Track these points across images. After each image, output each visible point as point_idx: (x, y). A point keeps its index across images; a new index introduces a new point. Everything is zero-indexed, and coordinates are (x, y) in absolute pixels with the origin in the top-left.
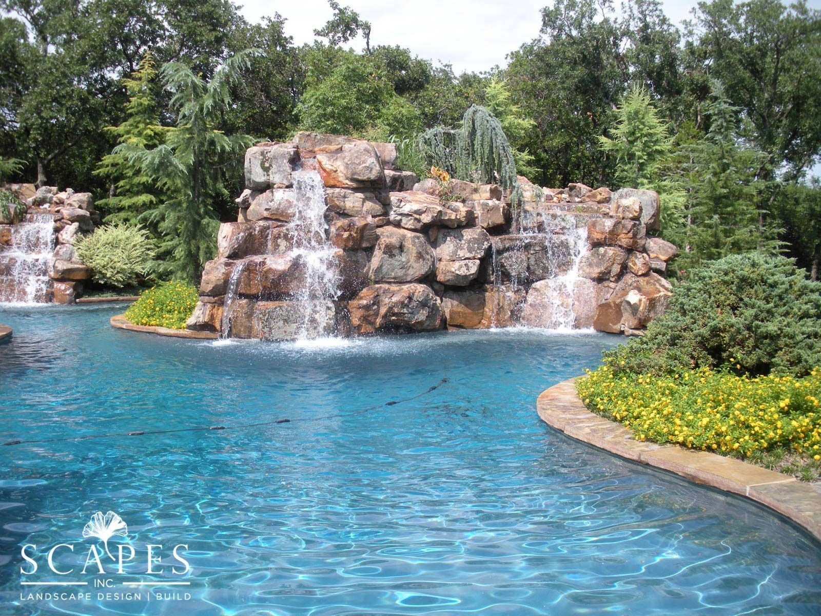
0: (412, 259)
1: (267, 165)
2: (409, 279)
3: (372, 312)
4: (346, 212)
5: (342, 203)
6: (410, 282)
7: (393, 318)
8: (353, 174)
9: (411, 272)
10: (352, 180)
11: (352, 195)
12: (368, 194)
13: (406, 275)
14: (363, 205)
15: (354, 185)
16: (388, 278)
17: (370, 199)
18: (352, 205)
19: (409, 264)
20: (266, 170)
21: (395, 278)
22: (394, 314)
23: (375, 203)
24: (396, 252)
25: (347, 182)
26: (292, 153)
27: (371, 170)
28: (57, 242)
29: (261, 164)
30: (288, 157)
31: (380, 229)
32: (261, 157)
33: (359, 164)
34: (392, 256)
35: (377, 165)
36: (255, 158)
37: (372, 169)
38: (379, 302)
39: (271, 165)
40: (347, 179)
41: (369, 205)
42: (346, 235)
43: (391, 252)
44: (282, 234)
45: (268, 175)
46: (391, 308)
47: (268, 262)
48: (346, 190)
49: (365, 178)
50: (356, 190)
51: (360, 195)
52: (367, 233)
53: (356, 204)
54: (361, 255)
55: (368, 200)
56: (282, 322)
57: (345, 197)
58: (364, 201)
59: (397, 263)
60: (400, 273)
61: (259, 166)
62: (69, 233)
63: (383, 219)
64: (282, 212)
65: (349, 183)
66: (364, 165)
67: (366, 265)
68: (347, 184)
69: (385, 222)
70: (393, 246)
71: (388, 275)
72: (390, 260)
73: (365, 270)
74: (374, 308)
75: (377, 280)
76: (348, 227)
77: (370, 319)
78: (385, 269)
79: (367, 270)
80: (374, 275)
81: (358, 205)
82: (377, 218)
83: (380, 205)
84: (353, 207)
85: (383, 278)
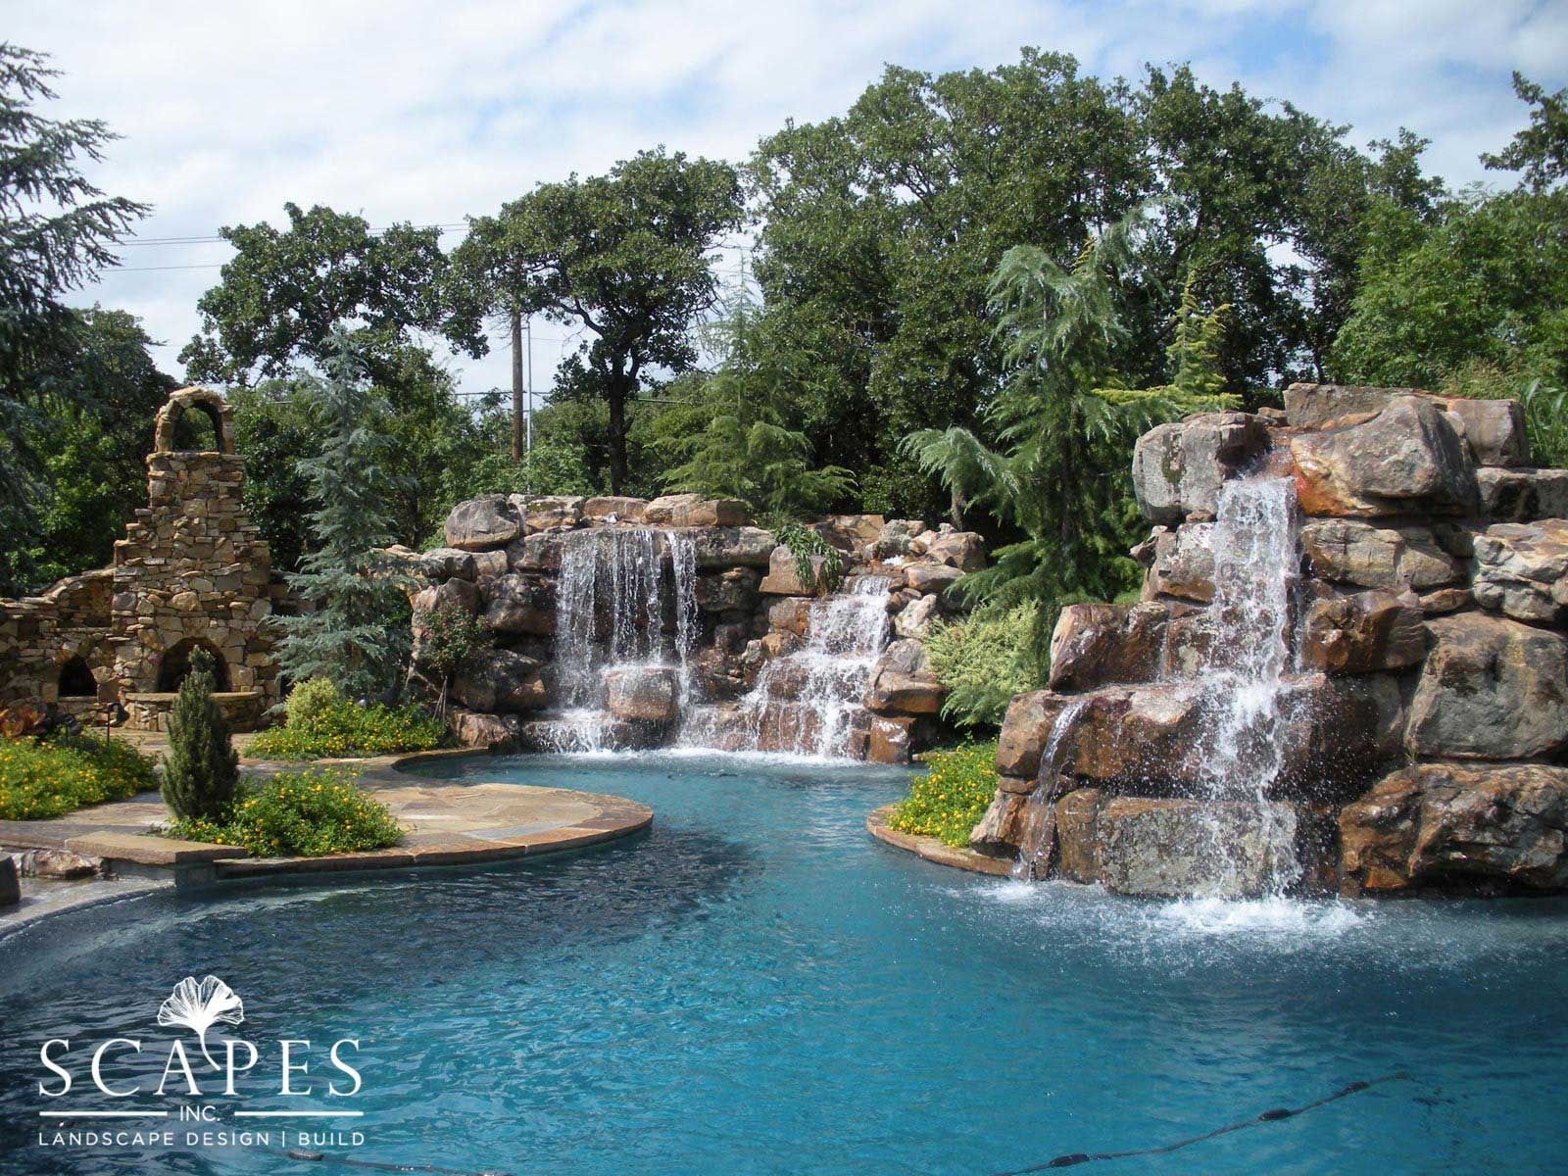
0: (1526, 701)
1: (1175, 466)
2: (1518, 753)
3: (1395, 838)
4: (1350, 576)
5: (1340, 557)
6: (1521, 760)
7: (1456, 855)
8: (1368, 481)
9: (1523, 733)
10: (1367, 496)
11: (1368, 536)
12: (1413, 533)
13: (1510, 741)
14: (1396, 559)
15: (1372, 509)
16: (1459, 749)
17: (1418, 545)
18: (1365, 560)
19: (1517, 713)
20: (1174, 477)
21: (1475, 749)
22: (1457, 846)
23: (1432, 553)
24: (1478, 680)
25: (1354, 501)
26: (1226, 436)
27: (1411, 471)
28: (892, 634)
29: (1163, 466)
30: (1215, 444)
31: (1445, 621)
32: (1164, 449)
33: (1381, 456)
34: (1465, 690)
35: (1428, 458)
36: (1152, 450)
37: (1412, 467)
38: (1418, 811)
39: (1182, 467)
40: (1354, 494)
41: (1413, 558)
42: (1333, 635)
43: (1463, 680)
44: (1188, 634)
45: (1178, 491)
46: (1448, 829)
47: (1135, 700)
48: (1351, 524)
49: (1397, 491)
50: (1378, 522)
51: (1389, 535)
52: (1396, 631)
53: (1379, 558)
54: (1383, 691)
55: (1413, 547)
56: (1154, 851)
57: (1347, 540)
58: (1400, 548)
59: (1481, 710)
60: (1492, 736)
61: (1159, 469)
62: (915, 616)
63: (1453, 597)
64: (1196, 579)
65: (1361, 505)
66: (1394, 457)
67: (1396, 712)
68: (1354, 507)
69: (1455, 602)
70: (1469, 665)
71: (1458, 740)
72: (1461, 700)
73: (1393, 726)
74: (1402, 827)
75: (1426, 752)
76: (1343, 617)
77: (1389, 853)
78: (1446, 724)
79: (1398, 727)
80: (1418, 740)
81: (1383, 559)
82: (1437, 593)
83: (1444, 559)
84: (1370, 565)
85: (1441, 747)
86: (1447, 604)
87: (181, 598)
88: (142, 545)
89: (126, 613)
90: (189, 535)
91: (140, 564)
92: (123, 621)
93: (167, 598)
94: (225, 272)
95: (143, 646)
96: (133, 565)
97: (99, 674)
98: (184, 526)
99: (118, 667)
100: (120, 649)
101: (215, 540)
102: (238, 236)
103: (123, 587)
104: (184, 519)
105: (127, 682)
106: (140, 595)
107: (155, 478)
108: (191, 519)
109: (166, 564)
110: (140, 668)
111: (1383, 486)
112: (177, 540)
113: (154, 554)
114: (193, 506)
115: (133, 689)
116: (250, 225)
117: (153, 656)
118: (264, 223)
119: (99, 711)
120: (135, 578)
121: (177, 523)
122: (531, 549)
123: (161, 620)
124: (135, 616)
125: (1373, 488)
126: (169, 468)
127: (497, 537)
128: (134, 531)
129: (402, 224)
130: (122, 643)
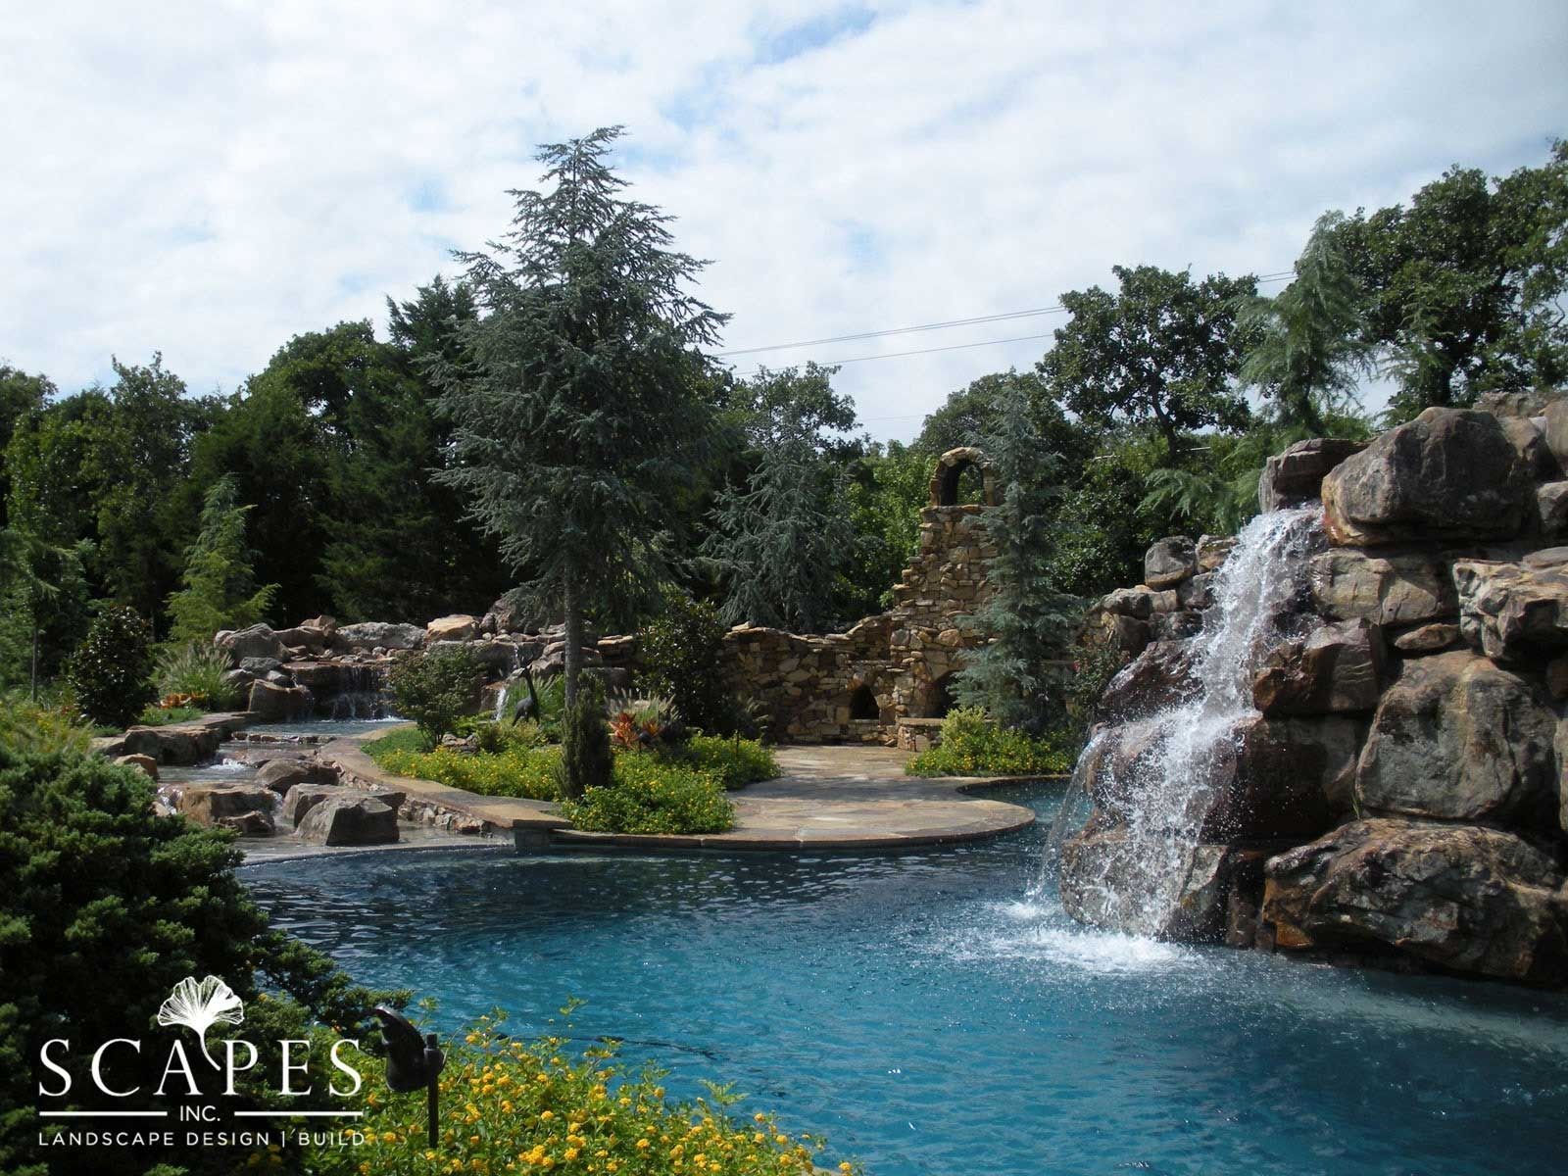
0: (1466, 754)
2: (1460, 813)
3: (1292, 893)
4: (1334, 611)
5: (1327, 589)
6: (1465, 820)
7: (1346, 918)
9: (1464, 790)
10: (1356, 523)
11: (1357, 566)
12: (1403, 562)
13: (1453, 798)
14: (1382, 592)
15: (1360, 537)
16: (1404, 803)
17: (1409, 574)
18: (1350, 593)
19: (1456, 767)
21: (1420, 804)
22: (1345, 908)
23: (1421, 584)
24: (1411, 726)
25: (1348, 529)
34: (1403, 738)
40: (1347, 521)
41: (1402, 588)
42: (1263, 674)
43: (1399, 726)
46: (1334, 890)
48: (1339, 553)
49: (1369, 516)
50: (1372, 550)
51: (1377, 564)
52: (1340, 670)
53: (1364, 590)
54: (1329, 736)
55: (1404, 578)
58: (1387, 580)
59: (1420, 762)
60: (1435, 791)
63: (1440, 633)
65: (1353, 533)
67: (1346, 760)
68: (1348, 536)
69: (1442, 638)
70: (1404, 710)
71: (1402, 794)
72: (1400, 749)
73: (1341, 775)
74: (1303, 882)
75: (1373, 804)
76: (1292, 654)
77: (1291, 909)
78: (1388, 774)
79: (1347, 775)
80: (1364, 791)
81: (1368, 591)
82: (1422, 630)
83: (1431, 590)
84: (1355, 598)
85: (1387, 800)
86: (1433, 641)
87: (946, 634)
88: (914, 588)
89: (902, 648)
90: (954, 578)
91: (913, 605)
92: (899, 655)
93: (934, 635)
94: (1059, 335)
95: (915, 677)
96: (907, 606)
97: (881, 700)
98: (949, 571)
99: (895, 695)
100: (897, 680)
101: (976, 583)
102: (1071, 301)
103: (900, 625)
104: (949, 565)
105: (901, 708)
106: (913, 632)
107: (924, 529)
108: (955, 565)
109: (934, 605)
110: (912, 696)
111: (1359, 512)
112: (944, 584)
113: (925, 596)
114: (957, 553)
115: (906, 714)
116: (1082, 290)
117: (923, 685)
118: (1096, 288)
119: (881, 733)
120: (909, 617)
121: (943, 569)
122: (1198, 588)
123: (929, 655)
124: (909, 650)
125: (1354, 515)
126: (937, 521)
127: (1168, 577)
128: (908, 576)
129: (1216, 275)
130: (899, 674)
